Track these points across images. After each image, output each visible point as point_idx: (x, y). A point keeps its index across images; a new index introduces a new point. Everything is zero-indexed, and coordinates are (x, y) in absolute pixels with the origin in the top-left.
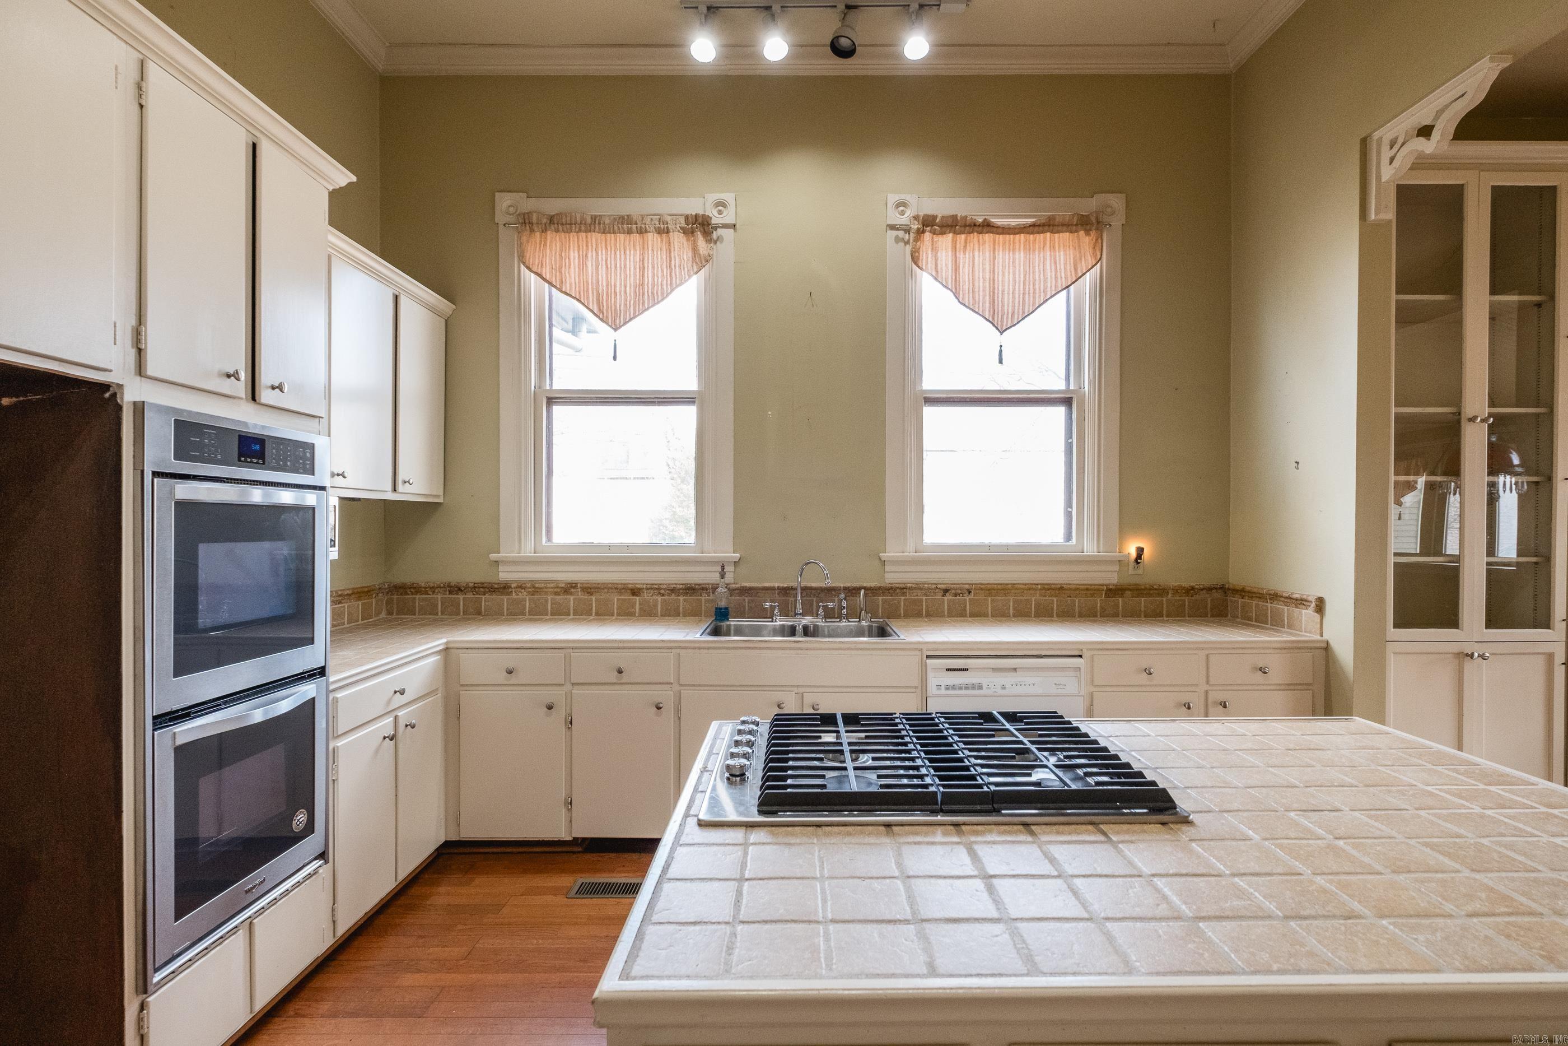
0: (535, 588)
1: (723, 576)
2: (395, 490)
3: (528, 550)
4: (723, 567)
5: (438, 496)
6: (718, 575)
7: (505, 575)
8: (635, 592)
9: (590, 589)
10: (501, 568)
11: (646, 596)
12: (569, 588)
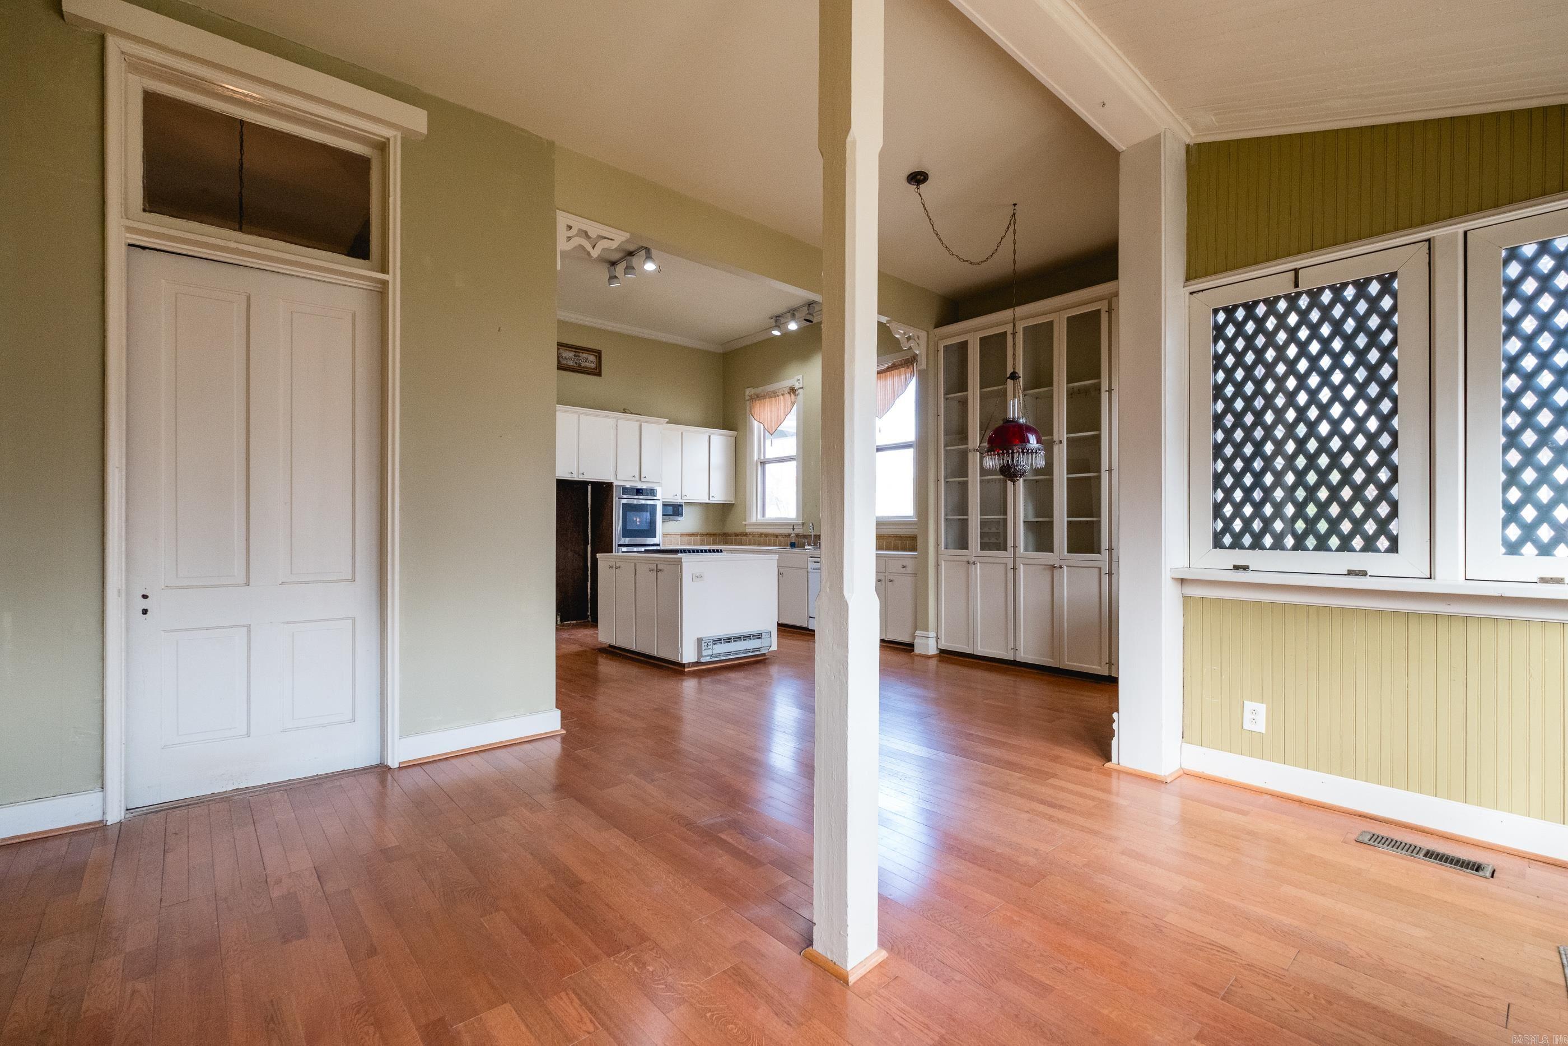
0: (753, 534)
1: (793, 529)
2: (709, 499)
3: (753, 520)
4: (793, 526)
5: (732, 501)
6: (792, 530)
7: (748, 530)
8: (777, 536)
9: (766, 535)
10: (747, 527)
11: (780, 538)
12: (761, 535)
